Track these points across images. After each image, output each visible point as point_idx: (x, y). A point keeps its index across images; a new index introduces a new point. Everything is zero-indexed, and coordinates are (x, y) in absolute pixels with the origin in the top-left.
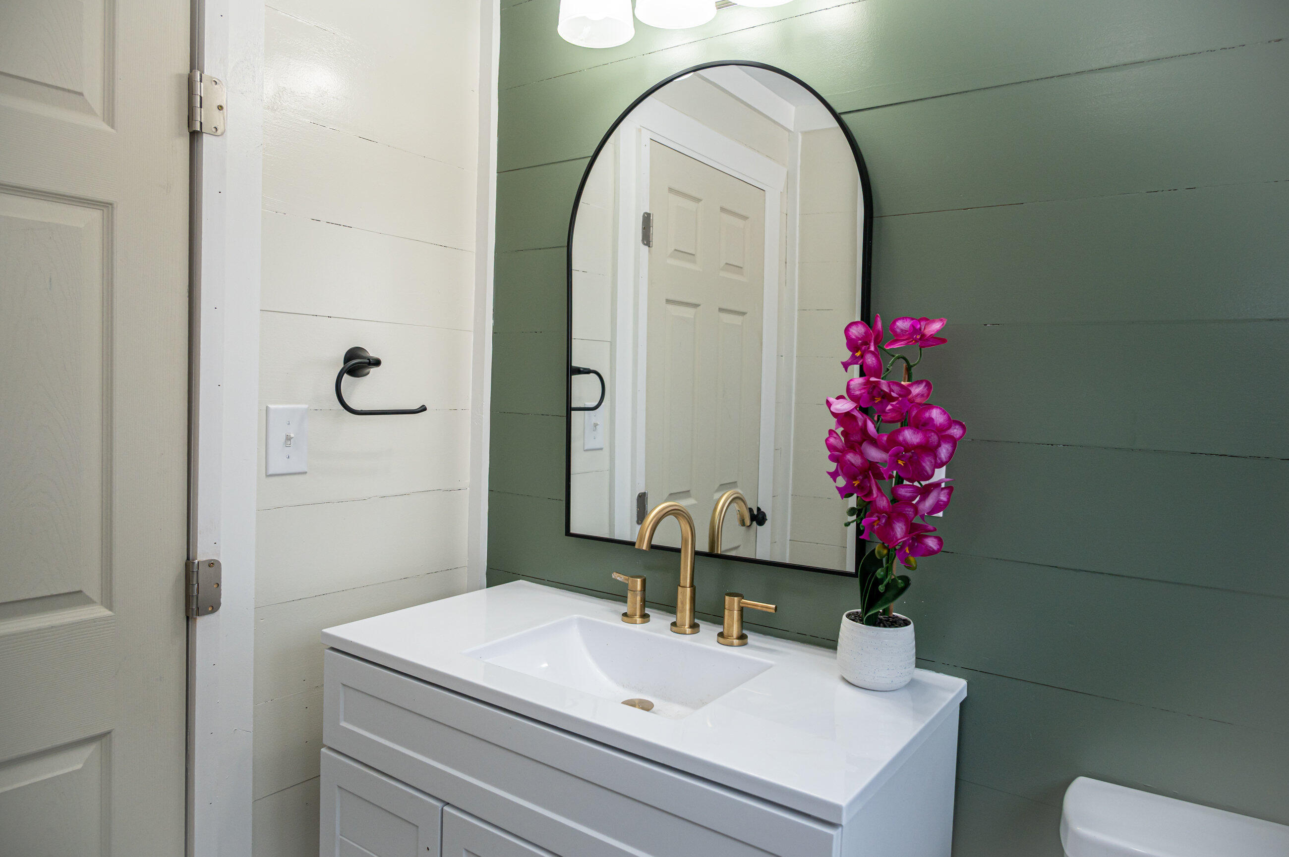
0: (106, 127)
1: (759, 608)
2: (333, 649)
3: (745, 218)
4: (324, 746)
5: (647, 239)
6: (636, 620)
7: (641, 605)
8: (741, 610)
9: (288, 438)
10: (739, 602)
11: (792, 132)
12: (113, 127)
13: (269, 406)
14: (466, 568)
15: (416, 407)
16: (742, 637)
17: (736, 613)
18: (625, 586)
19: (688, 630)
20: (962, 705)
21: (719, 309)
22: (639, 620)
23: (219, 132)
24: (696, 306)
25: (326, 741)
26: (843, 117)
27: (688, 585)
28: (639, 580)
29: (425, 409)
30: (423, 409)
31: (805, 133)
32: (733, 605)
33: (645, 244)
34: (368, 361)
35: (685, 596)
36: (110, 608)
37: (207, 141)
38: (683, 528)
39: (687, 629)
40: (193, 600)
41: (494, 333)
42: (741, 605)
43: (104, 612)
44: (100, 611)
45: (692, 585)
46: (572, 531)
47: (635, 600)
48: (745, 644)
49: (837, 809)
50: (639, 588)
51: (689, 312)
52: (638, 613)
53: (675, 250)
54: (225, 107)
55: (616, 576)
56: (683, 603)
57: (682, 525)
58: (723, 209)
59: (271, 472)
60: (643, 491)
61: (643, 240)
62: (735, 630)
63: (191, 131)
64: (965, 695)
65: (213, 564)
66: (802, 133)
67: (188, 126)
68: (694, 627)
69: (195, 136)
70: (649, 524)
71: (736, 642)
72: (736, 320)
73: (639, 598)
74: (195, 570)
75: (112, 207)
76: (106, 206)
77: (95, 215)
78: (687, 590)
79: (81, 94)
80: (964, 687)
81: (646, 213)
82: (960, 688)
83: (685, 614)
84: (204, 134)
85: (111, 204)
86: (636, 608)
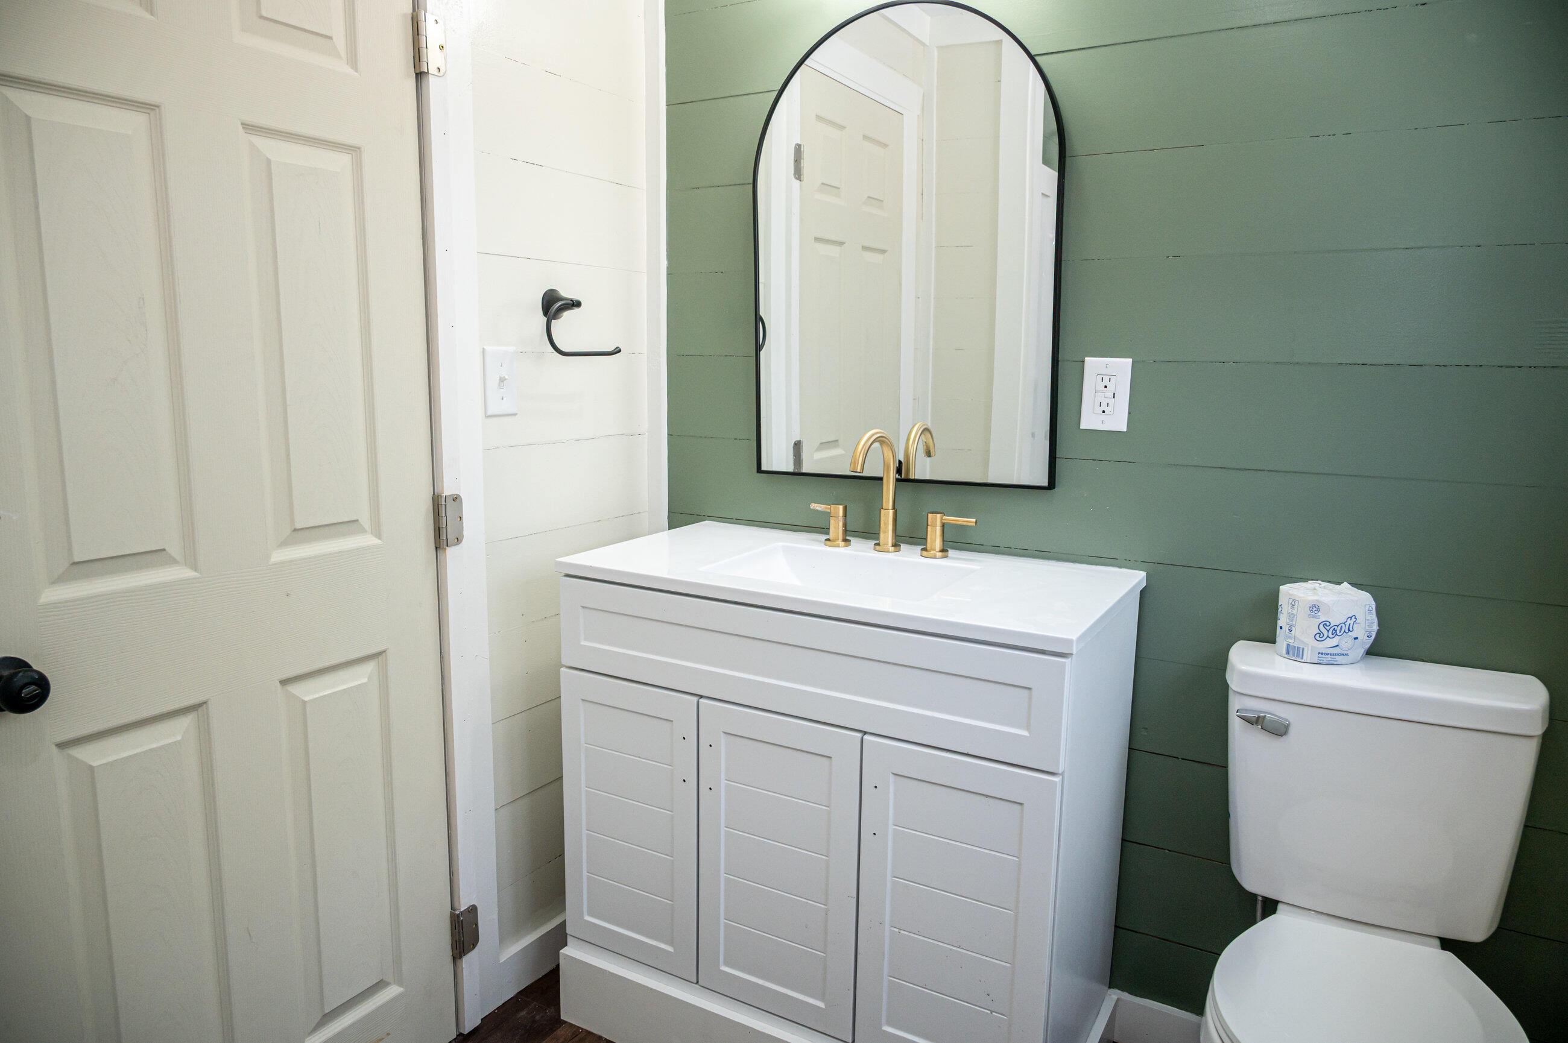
0: (348, 70)
1: (960, 523)
2: (567, 576)
3: (885, 146)
4: (563, 666)
5: (798, 174)
6: (839, 544)
7: (843, 530)
8: (943, 526)
9: (502, 380)
10: (942, 519)
11: (928, 46)
12: (356, 71)
13: (485, 347)
14: (647, 513)
15: (611, 349)
16: (943, 550)
17: (938, 529)
18: (827, 515)
19: (892, 549)
20: (1142, 592)
21: (862, 247)
22: (842, 544)
23: (441, 74)
24: (841, 244)
25: (565, 661)
26: (1037, 58)
27: (891, 507)
28: (841, 508)
29: (620, 351)
30: (617, 351)
31: (941, 48)
32: (935, 522)
33: (797, 179)
34: (572, 302)
35: (887, 517)
36: (379, 537)
37: (433, 83)
38: (886, 455)
39: (890, 548)
40: (443, 531)
41: (669, 274)
42: (944, 521)
43: (373, 540)
44: (370, 540)
45: (894, 508)
46: (763, 468)
47: (836, 527)
48: (946, 557)
49: (1069, 642)
50: (841, 513)
51: (833, 251)
52: (841, 537)
53: (823, 184)
54: (444, 47)
55: (813, 506)
56: (886, 524)
57: (885, 452)
58: (865, 137)
59: (490, 413)
60: (799, 440)
61: (795, 174)
62: (938, 544)
63: (418, 72)
64: (1144, 584)
65: (456, 498)
66: (937, 47)
67: (414, 67)
68: (896, 545)
69: (420, 76)
70: (861, 451)
71: (939, 554)
72: (877, 258)
73: (841, 524)
74: (443, 503)
75: (360, 151)
76: (354, 150)
77: (344, 160)
78: (889, 512)
79: (330, 38)
80: (1144, 577)
81: (797, 144)
82: (1142, 577)
83: (887, 535)
84: (430, 76)
85: (359, 148)
86: (838, 533)
